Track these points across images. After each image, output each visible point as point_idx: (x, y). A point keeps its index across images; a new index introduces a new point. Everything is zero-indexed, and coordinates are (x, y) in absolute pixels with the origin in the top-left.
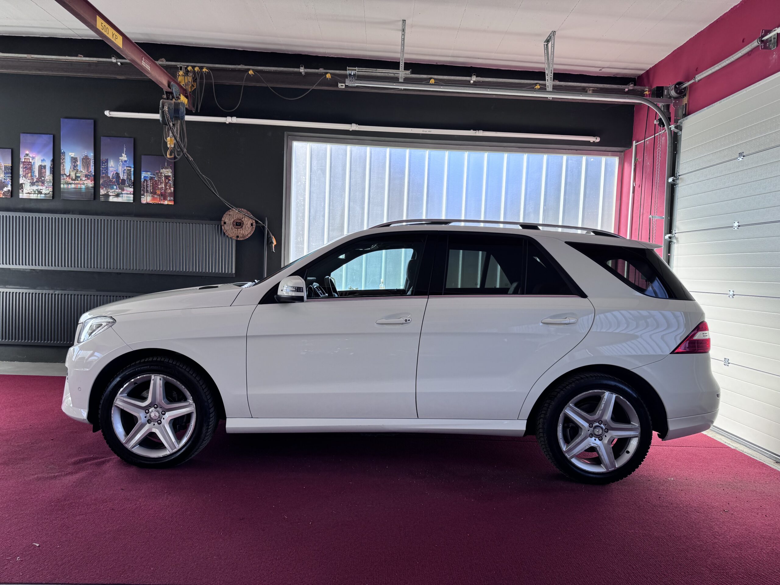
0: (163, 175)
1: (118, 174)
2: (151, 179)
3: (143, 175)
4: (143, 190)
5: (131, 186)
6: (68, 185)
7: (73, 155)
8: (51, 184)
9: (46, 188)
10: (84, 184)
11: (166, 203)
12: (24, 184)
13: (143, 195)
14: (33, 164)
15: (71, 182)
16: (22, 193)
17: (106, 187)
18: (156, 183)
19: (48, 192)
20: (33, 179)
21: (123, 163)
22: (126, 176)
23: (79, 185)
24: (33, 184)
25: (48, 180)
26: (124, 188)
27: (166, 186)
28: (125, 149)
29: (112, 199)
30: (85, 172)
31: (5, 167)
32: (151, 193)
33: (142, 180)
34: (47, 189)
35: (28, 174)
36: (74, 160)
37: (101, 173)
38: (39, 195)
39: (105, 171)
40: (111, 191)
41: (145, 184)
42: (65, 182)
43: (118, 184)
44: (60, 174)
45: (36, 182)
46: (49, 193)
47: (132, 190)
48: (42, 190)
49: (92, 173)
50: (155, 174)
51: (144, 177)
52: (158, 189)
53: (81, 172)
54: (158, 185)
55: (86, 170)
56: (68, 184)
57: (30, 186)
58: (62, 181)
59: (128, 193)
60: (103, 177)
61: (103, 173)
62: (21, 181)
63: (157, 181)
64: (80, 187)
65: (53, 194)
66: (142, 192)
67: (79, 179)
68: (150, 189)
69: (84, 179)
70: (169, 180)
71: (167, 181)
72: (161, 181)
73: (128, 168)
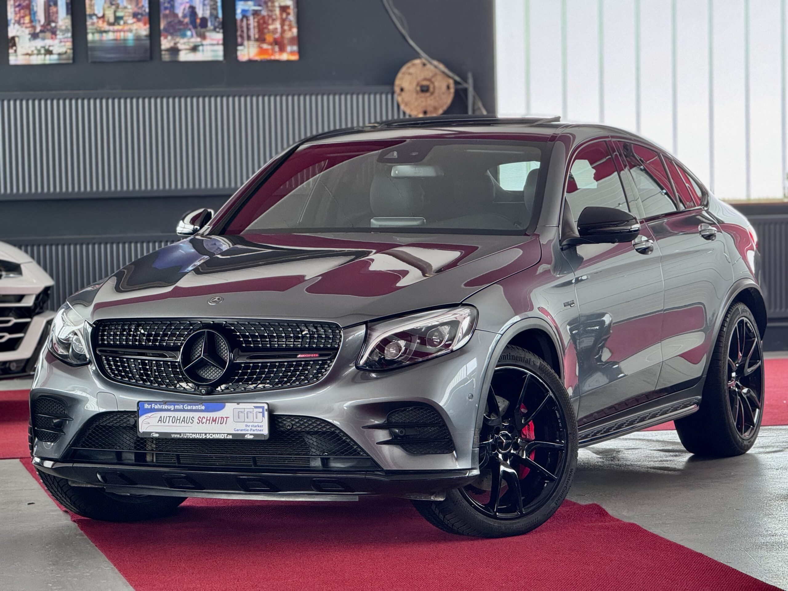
0: (277, 4)
1: (192, 9)
2: (256, 13)
3: (240, 7)
4: (242, 37)
5: (218, 30)
6: (102, 36)
8: (70, 35)
9: (61, 42)
10: (130, 31)
11: (284, 57)
12: (18, 37)
13: (242, 44)
15: (106, 27)
16: (15, 54)
17: (172, 34)
18: (264, 22)
19: (63, 50)
20: (34, 27)
22: (208, 12)
23: (122, 34)
24: (34, 36)
25: (63, 28)
26: (208, 34)
27: (282, 25)
29: (184, 56)
30: (131, 8)
32: (257, 40)
33: (239, 16)
34: (63, 44)
35: (23, 17)
37: (162, 8)
38: (48, 57)
39: (169, 3)
40: (182, 41)
41: (244, 24)
42: (96, 29)
43: (195, 27)
44: (85, 15)
45: (42, 31)
46: (66, 53)
47: (219, 36)
48: (52, 46)
49: (145, 11)
50: (262, 4)
51: (242, 10)
52: (269, 32)
53: (125, 8)
54: (268, 25)
55: (134, 4)
56: (101, 32)
57: (30, 40)
58: (90, 28)
59: (215, 42)
60: (166, 16)
61: (166, 8)
62: (12, 31)
63: (267, 18)
64: (124, 36)
65: (74, 53)
66: (239, 40)
67: (122, 22)
68: (254, 33)
69: (131, 20)
70: (288, 14)
71: (284, 15)
72: (274, 17)
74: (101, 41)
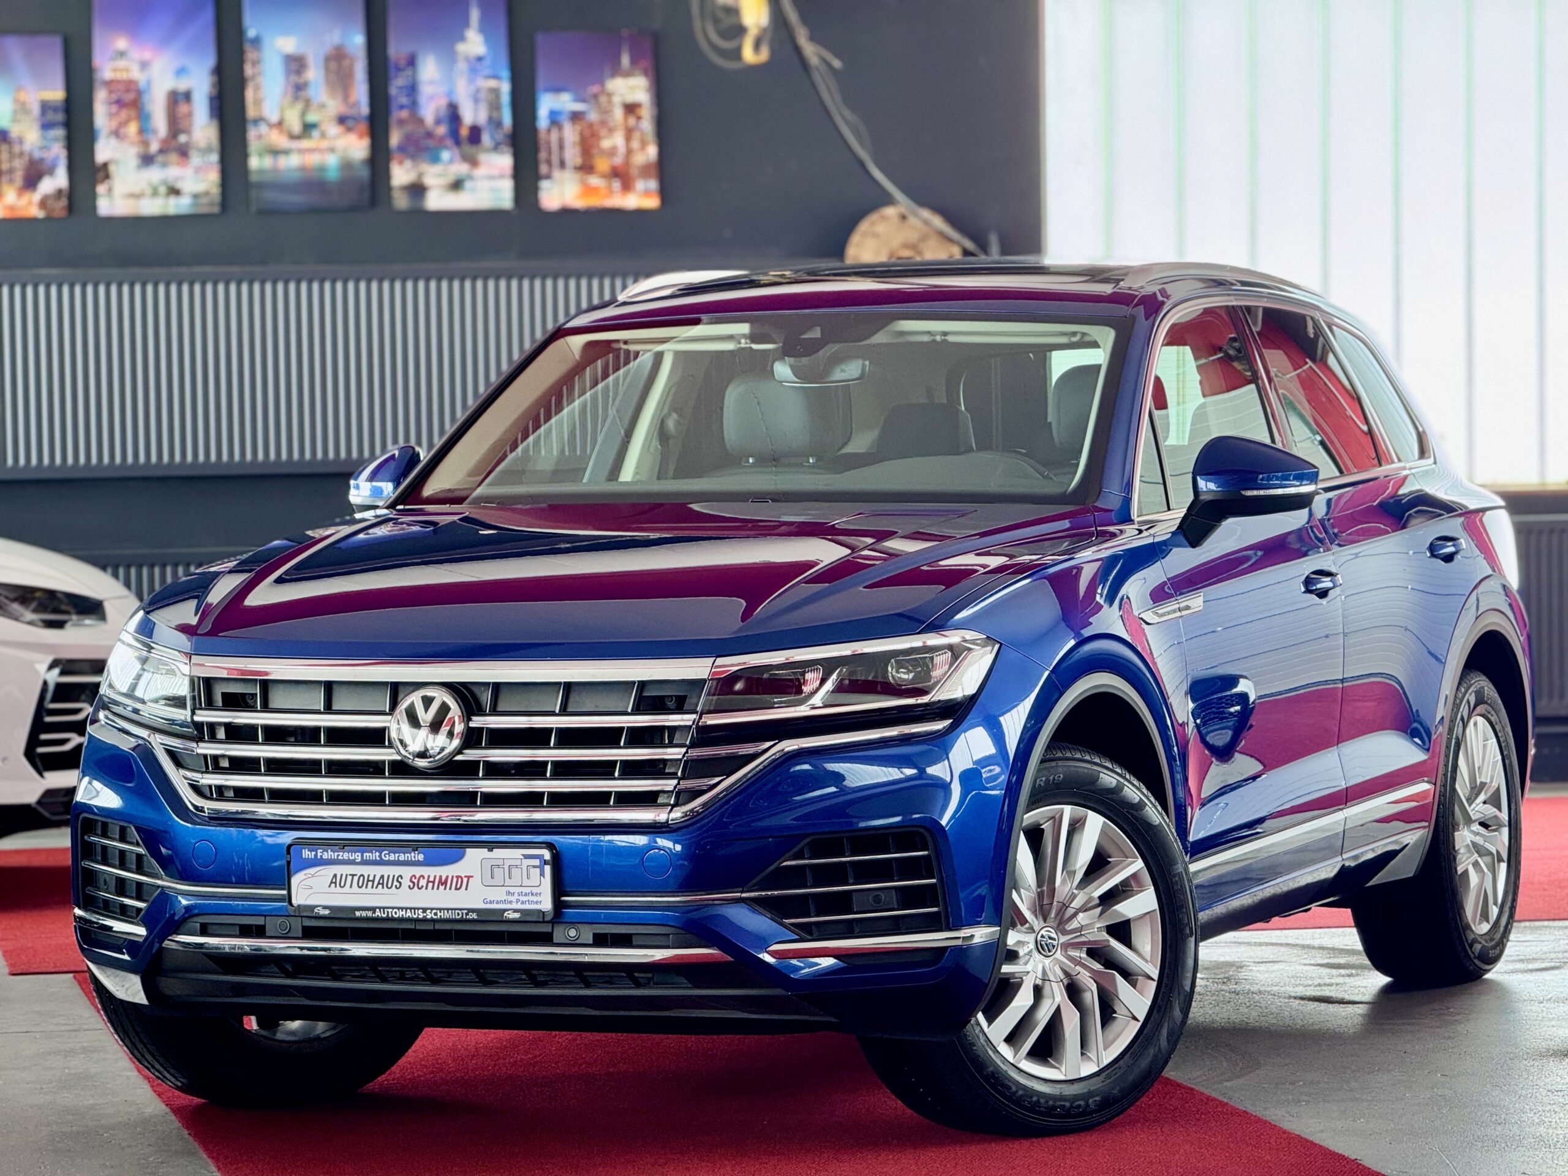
0: (617, 100)
1: (453, 109)
2: (576, 117)
3: (547, 104)
4: (549, 163)
5: (502, 146)
6: (277, 160)
7: (287, 44)
8: (215, 157)
9: (197, 171)
10: (332, 150)
11: (632, 201)
12: (116, 162)
13: (548, 177)
14: (142, 84)
15: (285, 144)
17: (413, 157)
18: (593, 135)
19: (201, 187)
20: (146, 144)
22: (484, 115)
23: (316, 155)
24: (147, 160)
25: (203, 144)
26: (483, 157)
27: (628, 139)
28: (475, 15)
30: (334, 106)
31: (45, 107)
32: (578, 169)
33: (544, 125)
34: (202, 175)
35: (124, 123)
36: (295, 64)
37: (394, 107)
39: (408, 95)
40: (432, 170)
41: (554, 138)
42: (266, 147)
43: (458, 142)
44: (244, 120)
45: (162, 151)
47: (504, 161)
48: (181, 179)
49: (360, 112)
50: (588, 99)
51: (550, 111)
52: (601, 153)
53: (322, 106)
54: (600, 139)
55: (340, 96)
56: (276, 152)
57: (139, 167)
58: (253, 144)
59: (495, 172)
60: (401, 122)
61: (402, 107)
62: (104, 151)
63: (597, 126)
64: (321, 161)
65: (223, 193)
66: (543, 169)
67: (315, 133)
68: (572, 155)
69: (333, 130)
70: (639, 118)
71: (632, 121)
72: (611, 124)
73: (492, 83)
74: (275, 170)
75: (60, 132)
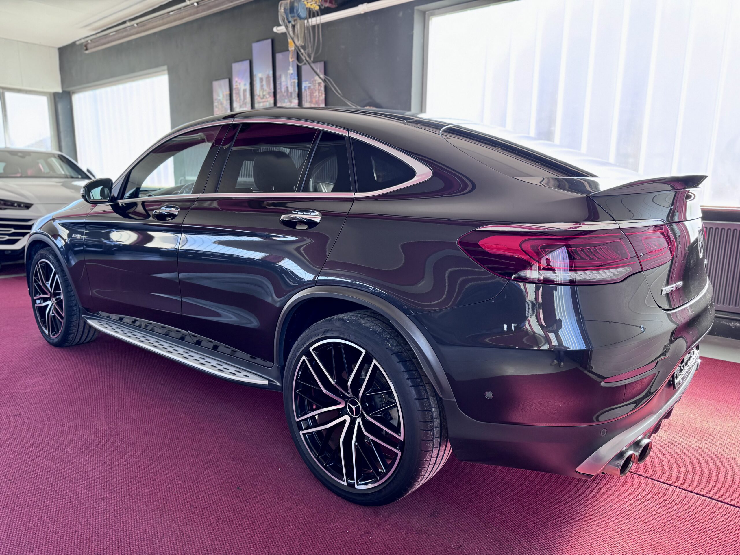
0: (317, 82)
1: (287, 87)
2: (309, 87)
3: (304, 84)
5: (296, 97)
7: (260, 75)
8: (250, 105)
10: (267, 101)
12: (236, 107)
14: (240, 89)
15: (261, 100)
17: (281, 102)
18: (313, 93)
20: (240, 103)
21: (291, 77)
22: (292, 89)
23: (265, 103)
24: (240, 107)
25: (248, 102)
27: (319, 93)
28: (291, 62)
30: (268, 90)
31: (227, 96)
32: (309, 102)
33: (303, 90)
35: (237, 98)
36: (261, 79)
41: (305, 94)
42: (258, 101)
43: (288, 97)
44: (255, 95)
45: (243, 104)
47: (297, 101)
49: (272, 90)
50: (311, 82)
51: (305, 87)
52: (314, 97)
53: (266, 90)
55: (269, 88)
56: (259, 103)
58: (256, 100)
60: (279, 93)
61: (279, 89)
62: (234, 105)
63: (313, 90)
66: (303, 103)
67: (265, 97)
68: (308, 98)
69: (268, 96)
70: (321, 87)
72: (316, 89)
73: (294, 80)
74: (259, 107)
75: (229, 101)
